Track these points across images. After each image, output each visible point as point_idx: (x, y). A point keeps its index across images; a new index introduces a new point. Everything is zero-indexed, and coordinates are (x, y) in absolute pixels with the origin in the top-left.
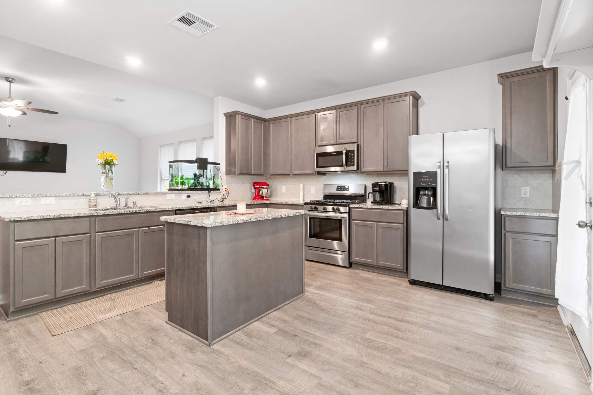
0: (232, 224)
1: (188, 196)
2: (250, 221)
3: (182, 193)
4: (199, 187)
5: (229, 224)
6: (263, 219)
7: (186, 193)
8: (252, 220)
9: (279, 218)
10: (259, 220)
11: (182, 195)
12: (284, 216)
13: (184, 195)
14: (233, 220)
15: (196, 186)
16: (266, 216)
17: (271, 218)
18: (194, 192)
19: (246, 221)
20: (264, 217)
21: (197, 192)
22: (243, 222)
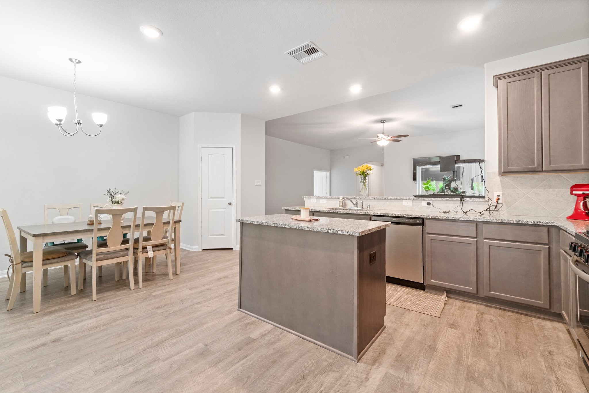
0: (250, 223)
1: (429, 204)
2: (264, 224)
3: (419, 199)
4: (446, 193)
5: (248, 222)
6: (279, 226)
7: (426, 200)
8: (266, 224)
9: (298, 229)
10: (273, 225)
11: (422, 202)
12: (306, 229)
13: (424, 203)
14: (251, 220)
15: (443, 191)
16: (281, 224)
17: (287, 227)
18: (437, 199)
19: (261, 224)
20: (280, 224)
21: (440, 199)
22: (258, 224)
